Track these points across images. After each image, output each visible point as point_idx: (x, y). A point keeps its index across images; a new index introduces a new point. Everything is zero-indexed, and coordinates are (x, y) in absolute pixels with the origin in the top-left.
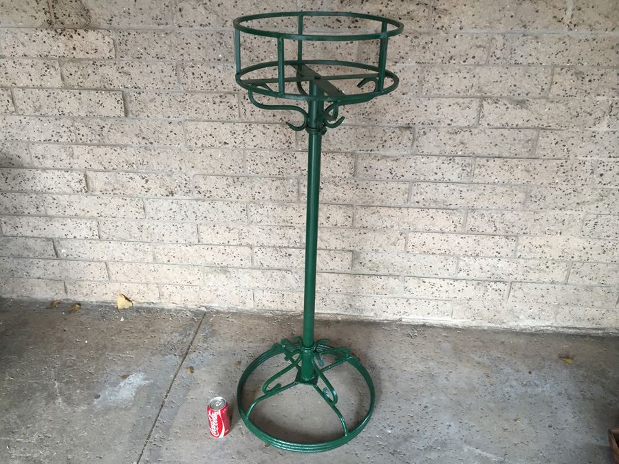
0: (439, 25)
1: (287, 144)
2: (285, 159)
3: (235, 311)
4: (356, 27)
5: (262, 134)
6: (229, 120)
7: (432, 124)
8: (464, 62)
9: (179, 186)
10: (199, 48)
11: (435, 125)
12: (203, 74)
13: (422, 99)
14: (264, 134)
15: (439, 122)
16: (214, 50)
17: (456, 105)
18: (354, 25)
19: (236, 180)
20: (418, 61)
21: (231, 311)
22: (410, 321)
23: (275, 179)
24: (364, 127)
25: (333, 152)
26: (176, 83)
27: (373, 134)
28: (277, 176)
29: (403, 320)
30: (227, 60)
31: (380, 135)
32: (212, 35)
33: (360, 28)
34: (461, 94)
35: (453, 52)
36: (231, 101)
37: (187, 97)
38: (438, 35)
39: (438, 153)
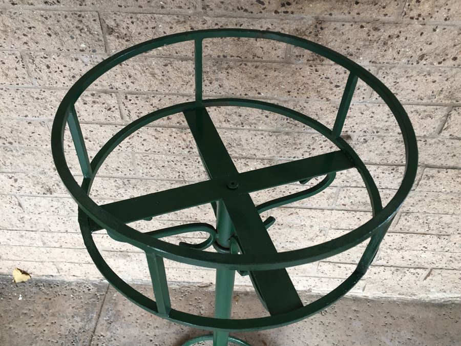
0: (414, 13)
1: (188, 150)
2: (186, 165)
3: (139, 283)
4: (287, 12)
5: (153, 139)
6: (108, 122)
7: (377, 132)
8: (440, 63)
9: (58, 185)
10: (50, 35)
11: (381, 133)
12: (62, 68)
13: (370, 105)
14: (157, 138)
15: (387, 130)
16: (73, 38)
17: (414, 113)
18: (283, 9)
19: (126, 183)
20: (373, 60)
21: (136, 283)
22: (320, 292)
23: (174, 182)
24: (287, 134)
25: (245, 158)
26: (26, 77)
27: (298, 142)
28: (177, 179)
29: (313, 291)
30: (94, 51)
31: (308, 142)
32: (66, 17)
33: (292, 13)
34: (424, 101)
35: (427, 49)
36: (109, 102)
37: (45, 94)
38: (409, 27)
39: (378, 161)
